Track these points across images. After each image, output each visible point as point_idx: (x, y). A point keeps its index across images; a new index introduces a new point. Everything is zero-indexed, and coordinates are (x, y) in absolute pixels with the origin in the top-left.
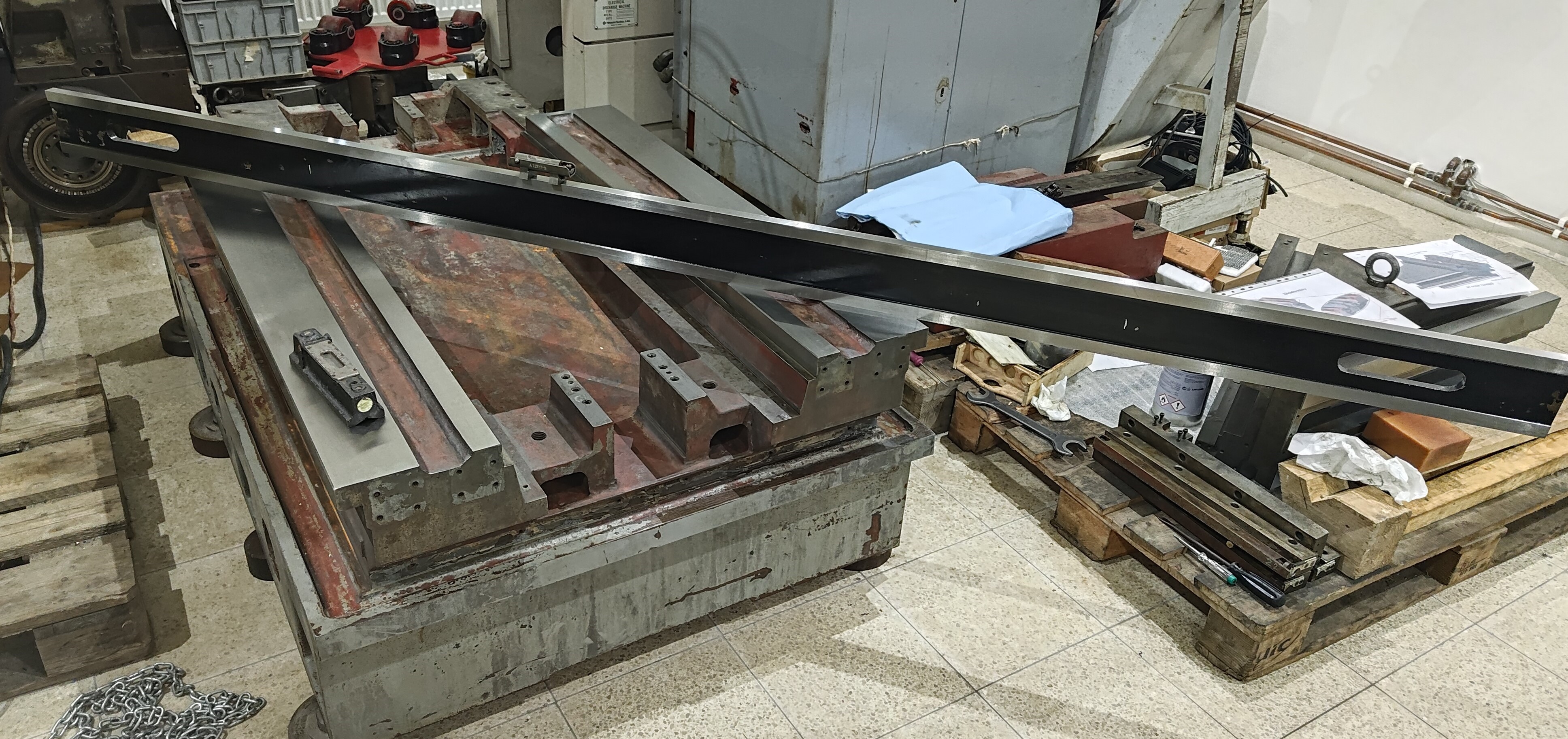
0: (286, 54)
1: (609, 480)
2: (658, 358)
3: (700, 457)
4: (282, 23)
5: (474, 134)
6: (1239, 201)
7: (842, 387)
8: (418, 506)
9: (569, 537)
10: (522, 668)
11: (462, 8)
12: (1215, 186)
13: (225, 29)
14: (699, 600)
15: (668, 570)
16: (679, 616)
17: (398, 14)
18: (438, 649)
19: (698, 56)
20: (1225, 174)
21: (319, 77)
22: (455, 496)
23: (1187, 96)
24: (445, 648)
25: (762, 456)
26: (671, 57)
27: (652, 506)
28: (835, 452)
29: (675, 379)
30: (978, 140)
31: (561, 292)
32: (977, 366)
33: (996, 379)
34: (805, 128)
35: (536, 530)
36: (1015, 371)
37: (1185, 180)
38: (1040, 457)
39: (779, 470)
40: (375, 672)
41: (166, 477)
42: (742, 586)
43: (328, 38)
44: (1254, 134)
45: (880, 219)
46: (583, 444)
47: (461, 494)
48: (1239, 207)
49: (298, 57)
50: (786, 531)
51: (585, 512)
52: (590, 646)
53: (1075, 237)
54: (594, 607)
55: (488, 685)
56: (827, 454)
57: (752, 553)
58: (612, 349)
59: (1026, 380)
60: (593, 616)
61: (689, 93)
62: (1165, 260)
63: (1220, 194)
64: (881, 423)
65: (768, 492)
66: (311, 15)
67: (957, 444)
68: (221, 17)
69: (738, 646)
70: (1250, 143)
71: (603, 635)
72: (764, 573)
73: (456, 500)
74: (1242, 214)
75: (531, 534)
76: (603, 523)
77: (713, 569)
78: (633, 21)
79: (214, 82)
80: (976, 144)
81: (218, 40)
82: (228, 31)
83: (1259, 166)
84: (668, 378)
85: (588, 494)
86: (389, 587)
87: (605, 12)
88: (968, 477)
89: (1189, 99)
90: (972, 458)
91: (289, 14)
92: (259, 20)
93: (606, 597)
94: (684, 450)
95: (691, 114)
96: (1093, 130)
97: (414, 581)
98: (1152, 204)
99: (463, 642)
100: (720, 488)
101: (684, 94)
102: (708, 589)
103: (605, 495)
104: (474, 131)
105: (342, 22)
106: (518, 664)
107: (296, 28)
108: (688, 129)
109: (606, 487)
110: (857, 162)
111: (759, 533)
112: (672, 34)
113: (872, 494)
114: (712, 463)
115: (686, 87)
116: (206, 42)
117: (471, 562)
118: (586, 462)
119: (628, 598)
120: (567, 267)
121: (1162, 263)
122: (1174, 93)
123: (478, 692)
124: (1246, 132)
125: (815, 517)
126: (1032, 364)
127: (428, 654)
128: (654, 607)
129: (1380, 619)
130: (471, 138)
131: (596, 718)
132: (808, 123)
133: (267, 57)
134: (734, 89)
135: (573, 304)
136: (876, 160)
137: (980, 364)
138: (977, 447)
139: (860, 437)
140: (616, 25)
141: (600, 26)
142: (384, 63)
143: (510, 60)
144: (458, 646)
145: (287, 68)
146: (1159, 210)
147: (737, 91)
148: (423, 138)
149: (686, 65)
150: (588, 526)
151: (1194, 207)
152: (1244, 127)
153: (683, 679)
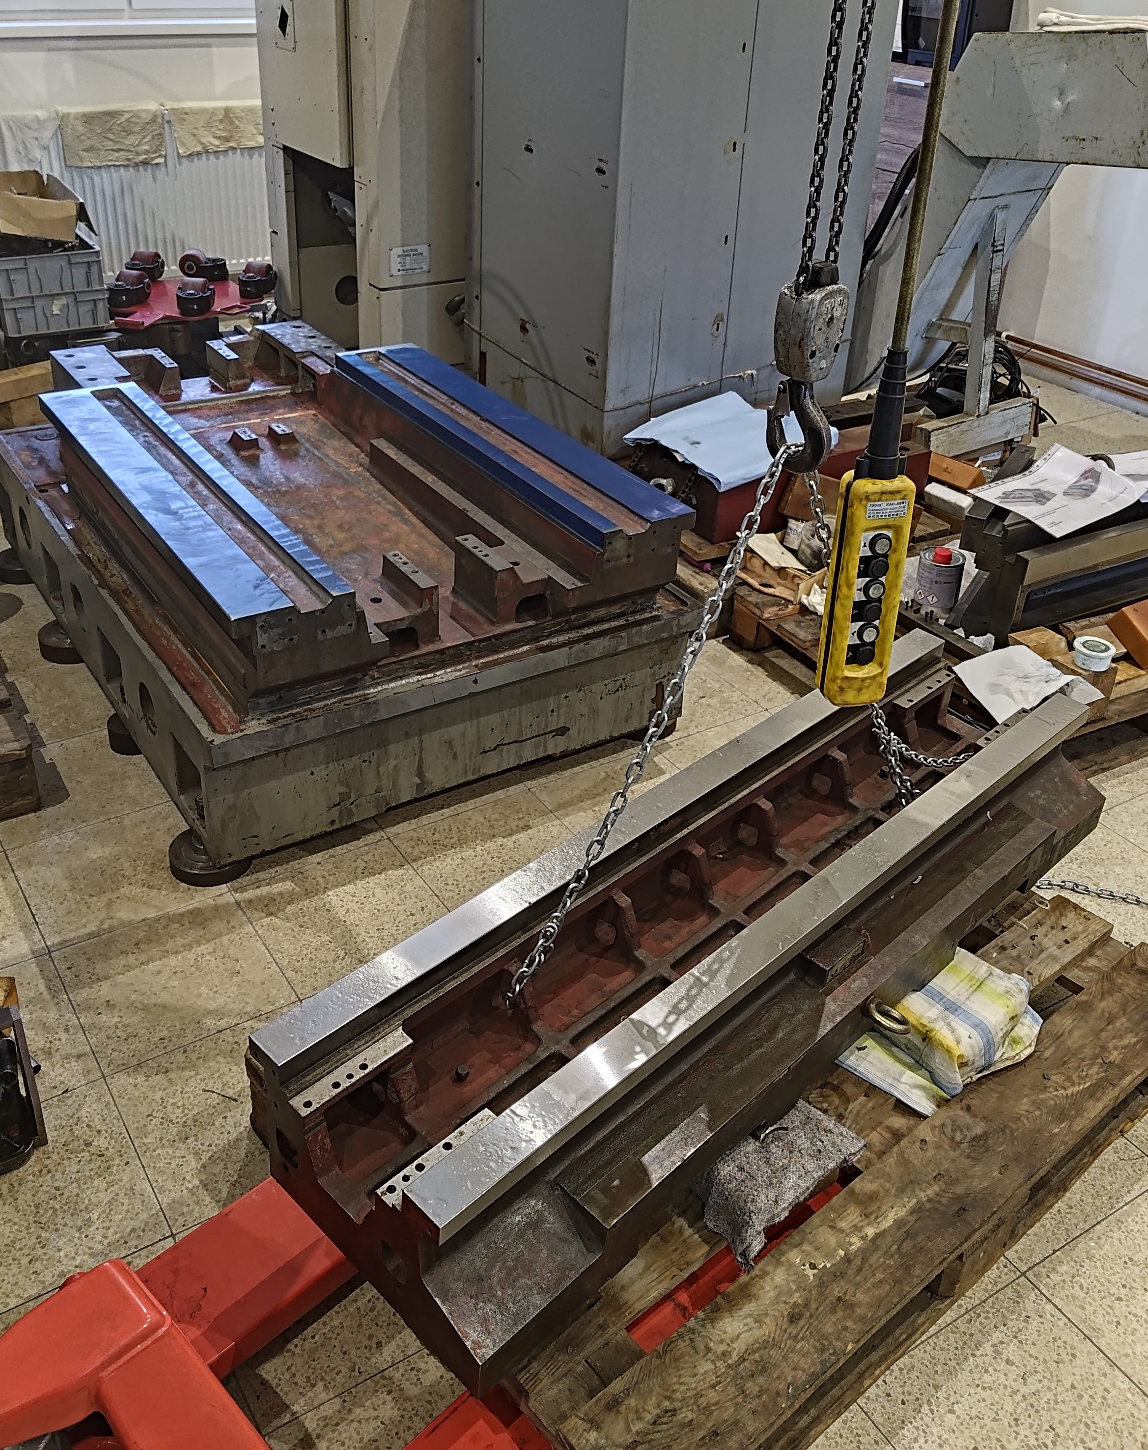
0: (90, 306)
1: (434, 635)
2: (470, 541)
3: (508, 621)
4: (88, 276)
5: (283, 373)
6: (1008, 426)
7: (625, 560)
8: (291, 639)
9: (403, 682)
10: (362, 799)
11: (251, 260)
12: (982, 413)
13: (35, 285)
14: (508, 751)
15: (483, 720)
16: (491, 766)
17: (190, 268)
18: (296, 775)
19: (488, 299)
20: (991, 402)
21: (121, 328)
22: (320, 632)
23: (951, 328)
24: (302, 774)
25: (560, 623)
26: (462, 301)
27: (469, 659)
28: (622, 622)
29: (486, 555)
30: (754, 372)
31: (379, 503)
32: (753, 572)
33: (772, 582)
34: (591, 361)
35: (376, 675)
36: (787, 574)
37: (956, 409)
38: (808, 644)
39: (573, 635)
40: (247, 791)
41: (22, 679)
42: (545, 741)
43: (126, 292)
44: (1022, 363)
45: (664, 442)
46: (413, 604)
47: (324, 631)
48: (1008, 433)
49: (102, 309)
50: (582, 693)
51: (416, 662)
52: (418, 785)
53: (841, 455)
54: (422, 749)
55: (335, 812)
56: (614, 624)
57: (553, 711)
58: (427, 546)
59: (796, 580)
60: (421, 758)
61: (480, 334)
62: (931, 480)
63: (987, 421)
64: (660, 600)
65: (566, 649)
66: (113, 271)
67: (736, 644)
68: (31, 271)
69: (544, 796)
70: (1020, 375)
71: (428, 776)
72: (562, 731)
73: (320, 636)
74: (1012, 441)
75: (373, 678)
76: (430, 672)
77: (520, 722)
78: (425, 268)
79: (23, 334)
80: (752, 375)
81: (28, 294)
82: (38, 286)
83: (1028, 396)
84: (480, 555)
85: (417, 647)
86: (262, 715)
87: (399, 260)
88: (747, 670)
89: (952, 332)
90: (751, 655)
91: (94, 268)
92: (66, 274)
93: (433, 740)
94: (495, 614)
95: (483, 355)
96: (866, 363)
97: (281, 710)
98: (922, 429)
99: (316, 771)
100: (525, 648)
101: (476, 336)
102: (515, 742)
103: (431, 648)
104: (282, 371)
105: (140, 275)
106: (359, 796)
107: (101, 282)
108: (480, 369)
109: (432, 642)
110: (641, 392)
111: (558, 693)
112: (463, 280)
113: (655, 664)
114: (518, 626)
115: (477, 328)
116: (16, 296)
117: (325, 698)
118: (415, 618)
119: (450, 743)
120: (382, 484)
121: (929, 482)
122: (940, 326)
123: (326, 819)
124: (1015, 363)
125: (606, 682)
126: (803, 568)
127: (289, 778)
128: (471, 753)
129: (1104, 770)
130: (279, 377)
131: (423, 848)
132: (594, 356)
133: (72, 308)
134: (524, 329)
135: (390, 511)
136: (658, 391)
137: (756, 570)
138: (755, 644)
139: (643, 610)
140: (410, 272)
141: (395, 273)
142: (181, 313)
143: (301, 309)
144: (312, 773)
145: (91, 321)
146: (928, 435)
147: (527, 331)
148: (237, 378)
149: (477, 309)
150: (418, 674)
151: (963, 432)
152: (1013, 358)
153: (496, 820)
